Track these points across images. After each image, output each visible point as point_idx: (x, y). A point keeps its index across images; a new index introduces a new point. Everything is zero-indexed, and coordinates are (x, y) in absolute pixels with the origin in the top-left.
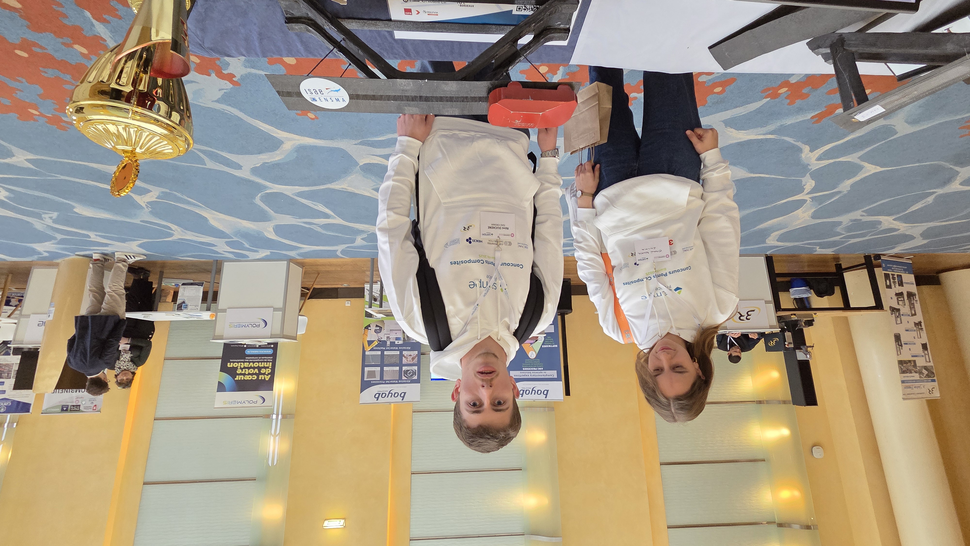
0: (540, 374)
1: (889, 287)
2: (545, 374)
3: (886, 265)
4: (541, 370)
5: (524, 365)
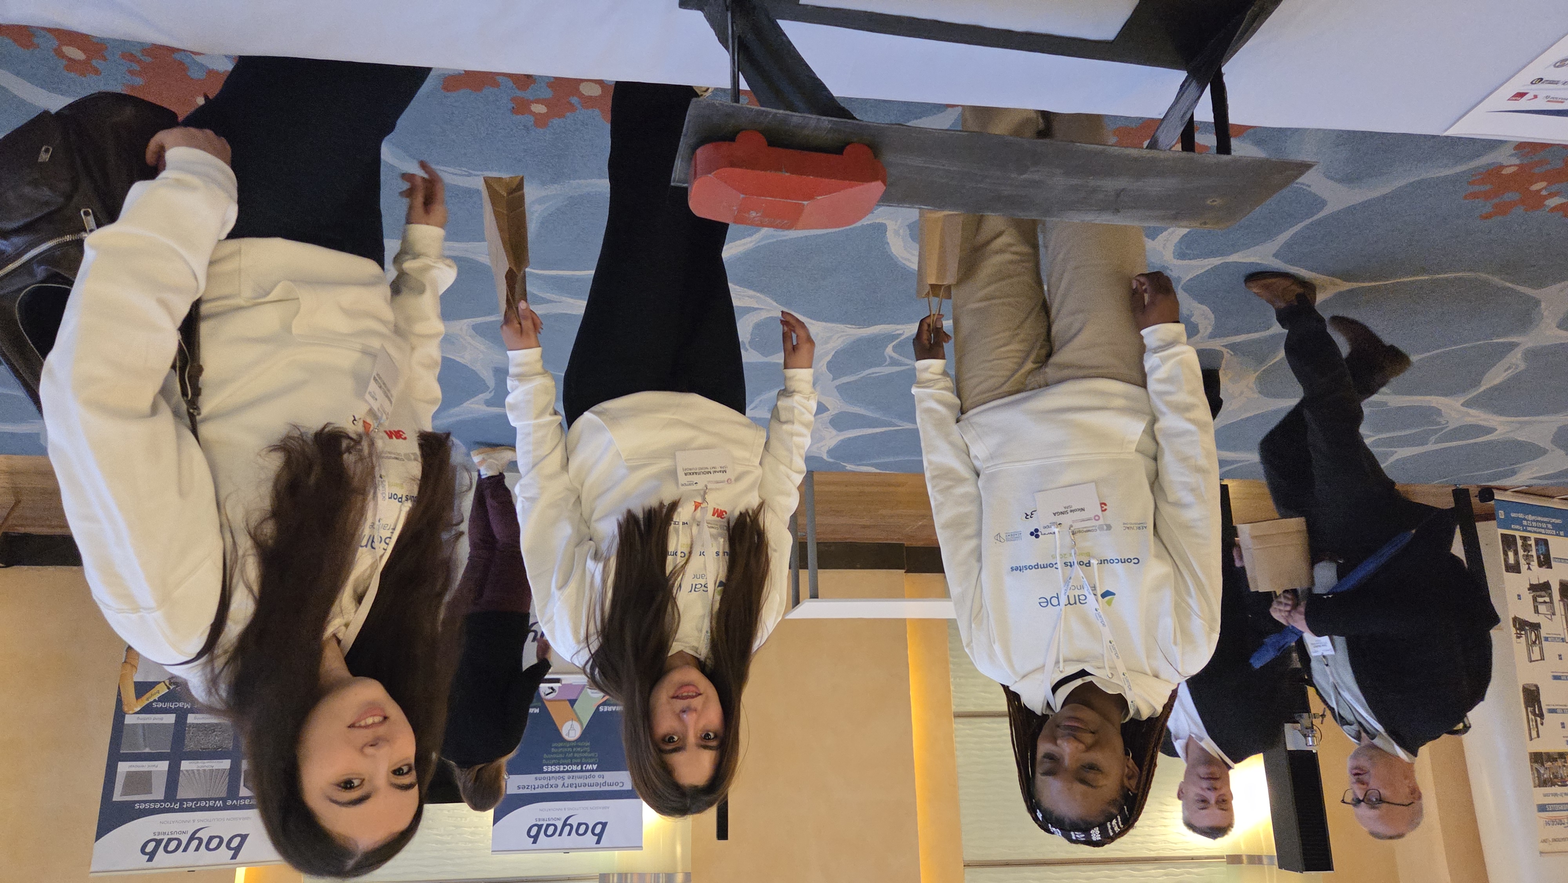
0: (587, 781)
1: (1515, 568)
2: (601, 781)
3: (1507, 514)
4: (593, 771)
5: (547, 759)
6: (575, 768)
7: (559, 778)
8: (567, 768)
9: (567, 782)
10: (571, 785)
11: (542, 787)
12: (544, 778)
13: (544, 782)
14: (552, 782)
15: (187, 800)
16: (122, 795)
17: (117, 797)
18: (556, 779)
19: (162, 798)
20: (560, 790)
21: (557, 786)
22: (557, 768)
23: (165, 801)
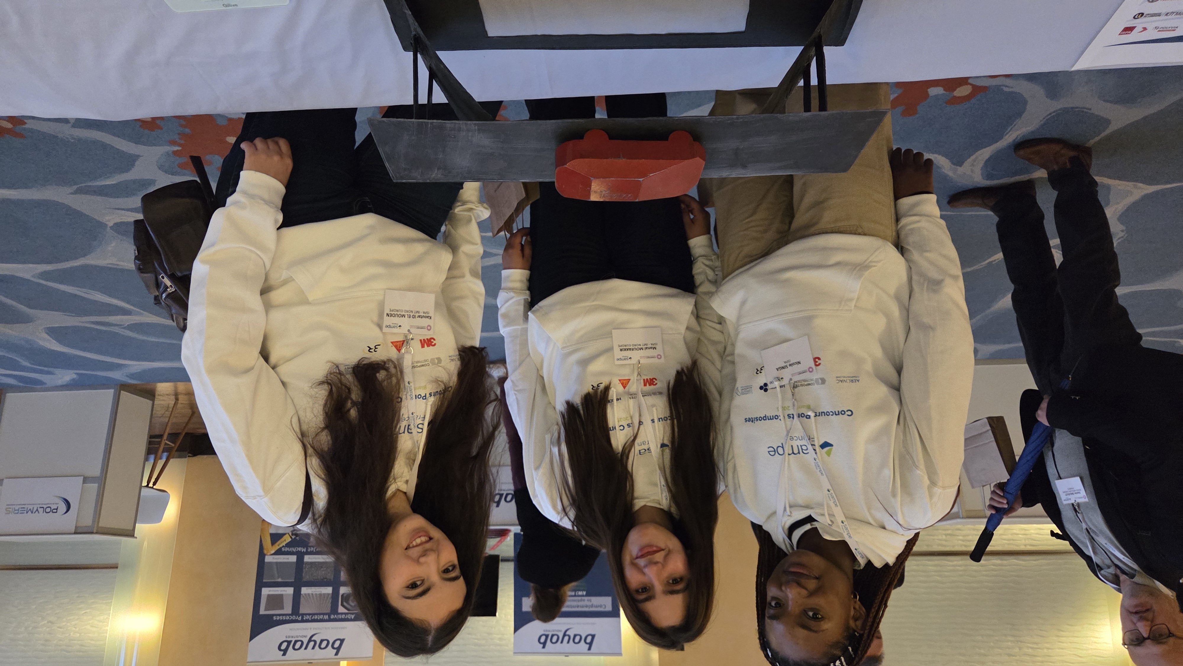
15: (306, 614)
16: (266, 610)
17: (262, 612)
19: (290, 612)
23: (292, 614)
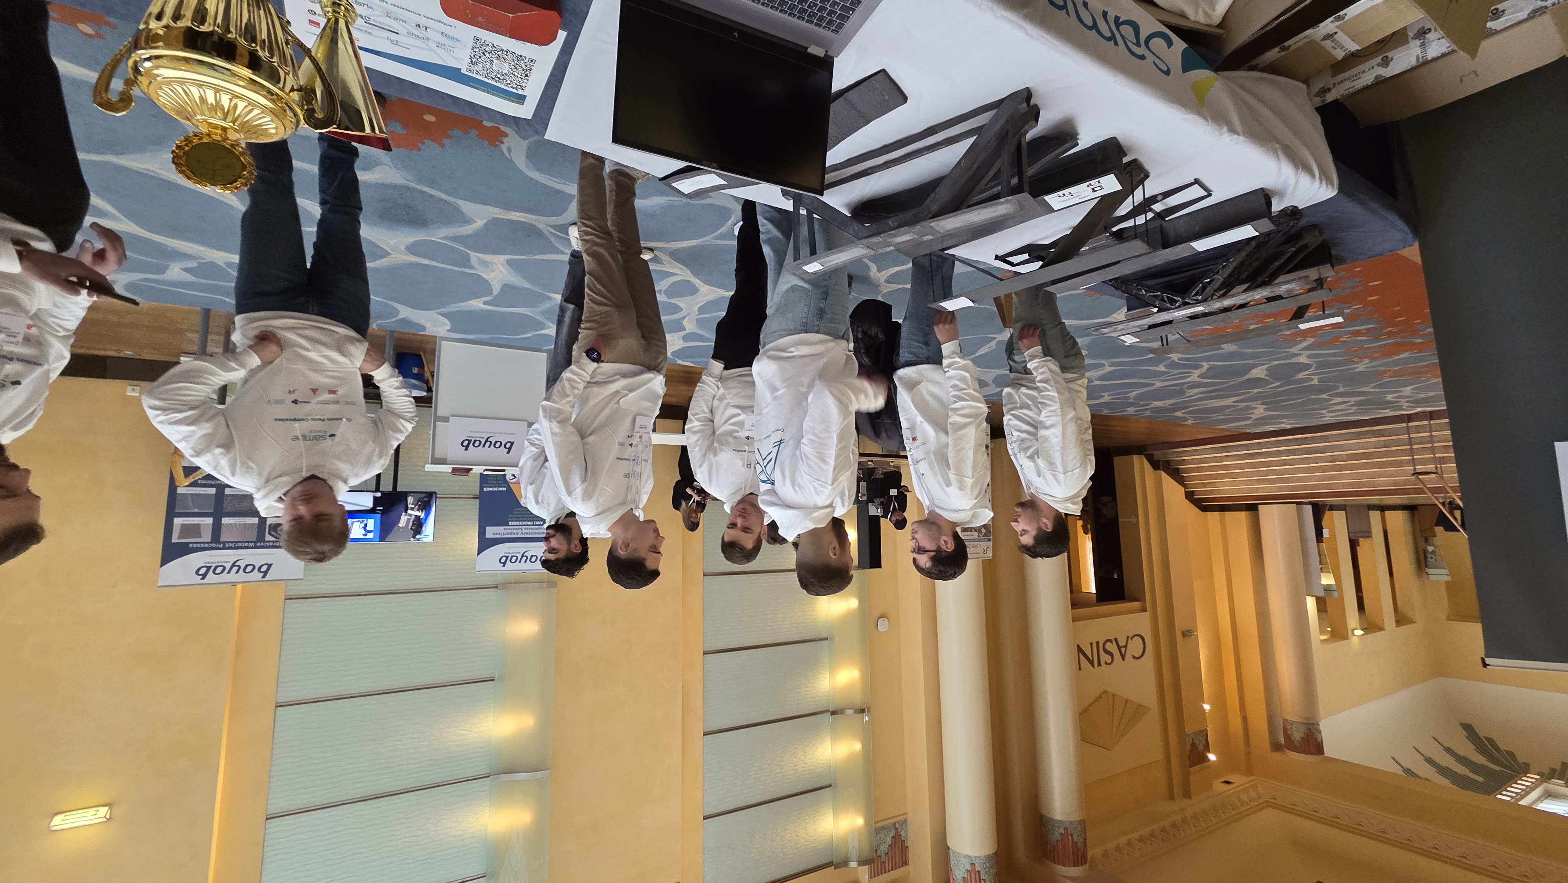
5: (511, 518)
6: (529, 523)
7: (519, 529)
8: (524, 523)
9: (524, 531)
10: (527, 533)
11: (508, 534)
12: (510, 529)
13: (510, 531)
14: (515, 531)
18: (517, 529)
20: (520, 536)
21: (518, 534)
22: (518, 523)
